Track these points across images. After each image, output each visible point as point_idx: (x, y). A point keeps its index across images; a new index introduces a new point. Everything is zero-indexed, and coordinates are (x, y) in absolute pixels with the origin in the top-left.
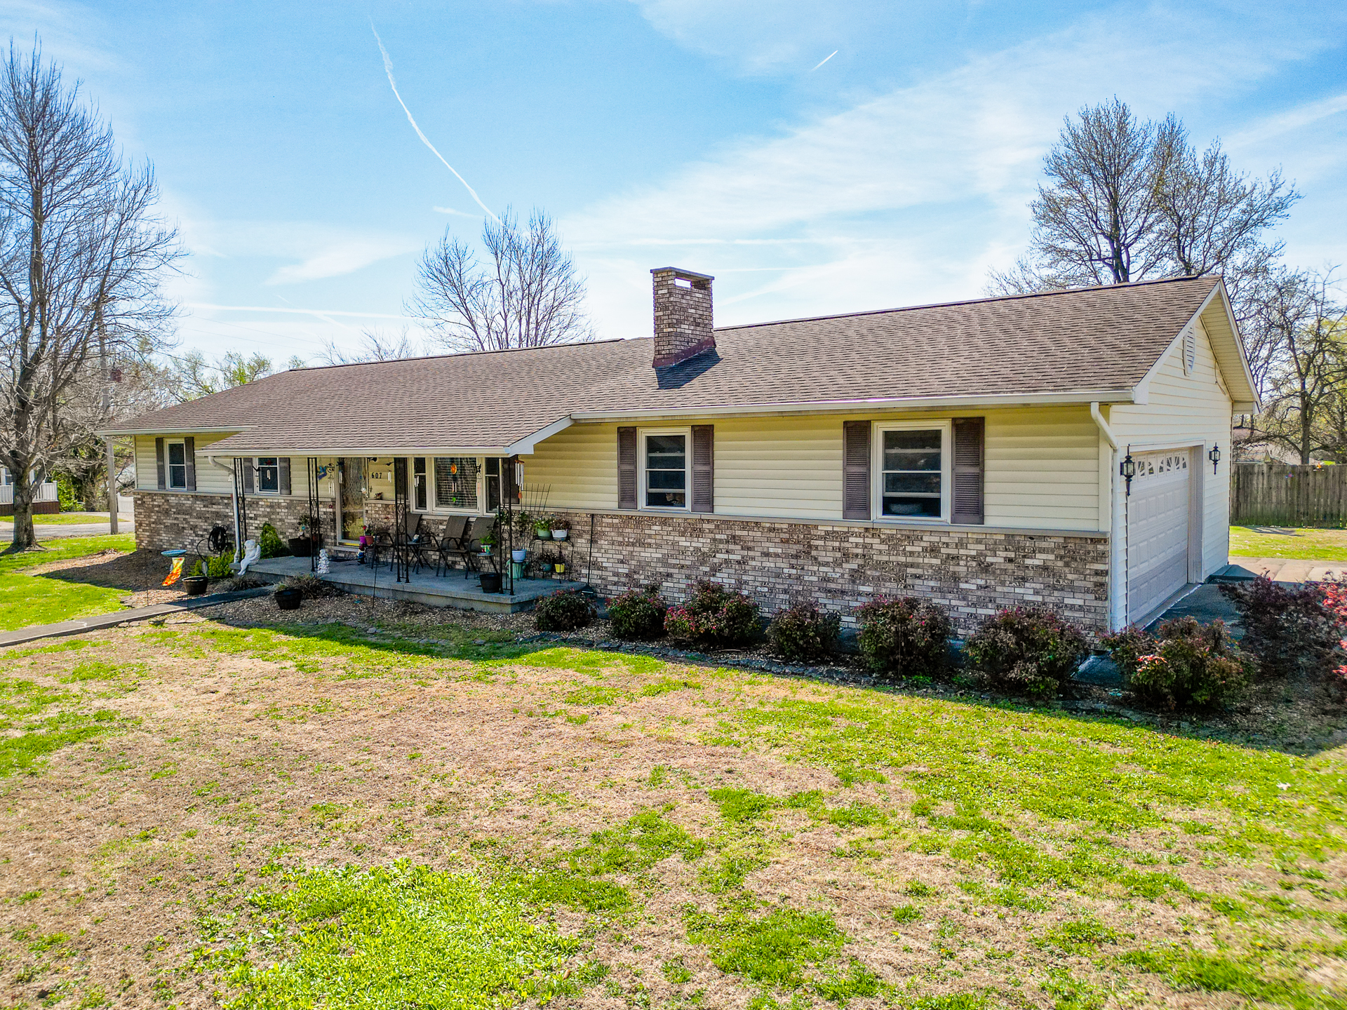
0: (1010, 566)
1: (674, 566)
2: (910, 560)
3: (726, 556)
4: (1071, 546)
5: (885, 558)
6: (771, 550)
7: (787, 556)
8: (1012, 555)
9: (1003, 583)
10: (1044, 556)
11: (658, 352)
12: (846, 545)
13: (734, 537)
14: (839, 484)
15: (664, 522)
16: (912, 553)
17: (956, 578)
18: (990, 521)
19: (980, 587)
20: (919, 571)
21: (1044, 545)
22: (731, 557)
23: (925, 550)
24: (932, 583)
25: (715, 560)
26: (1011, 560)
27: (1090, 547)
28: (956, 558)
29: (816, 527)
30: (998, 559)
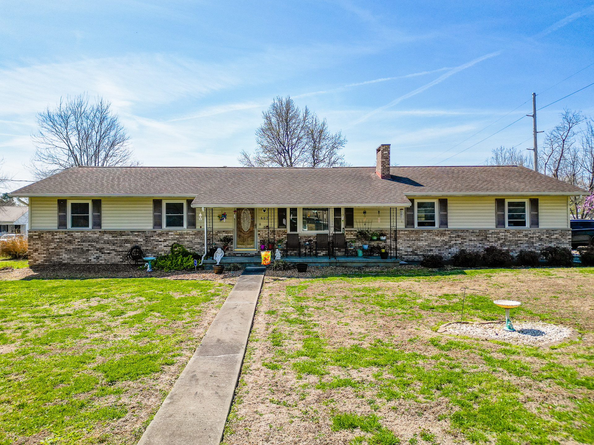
0: (548, 239)
1: (433, 247)
2: (519, 239)
3: (455, 242)
4: (563, 232)
5: (512, 239)
6: (472, 239)
7: (478, 240)
8: (548, 235)
9: (545, 243)
10: (556, 235)
12: (499, 236)
13: (458, 235)
15: (429, 232)
16: (520, 237)
17: (533, 243)
18: (540, 227)
19: (539, 245)
20: (522, 242)
21: (556, 232)
22: (457, 242)
23: (524, 236)
24: (526, 245)
25: (451, 244)
26: (548, 237)
27: (567, 232)
28: (533, 237)
29: (489, 231)
30: (544, 237)
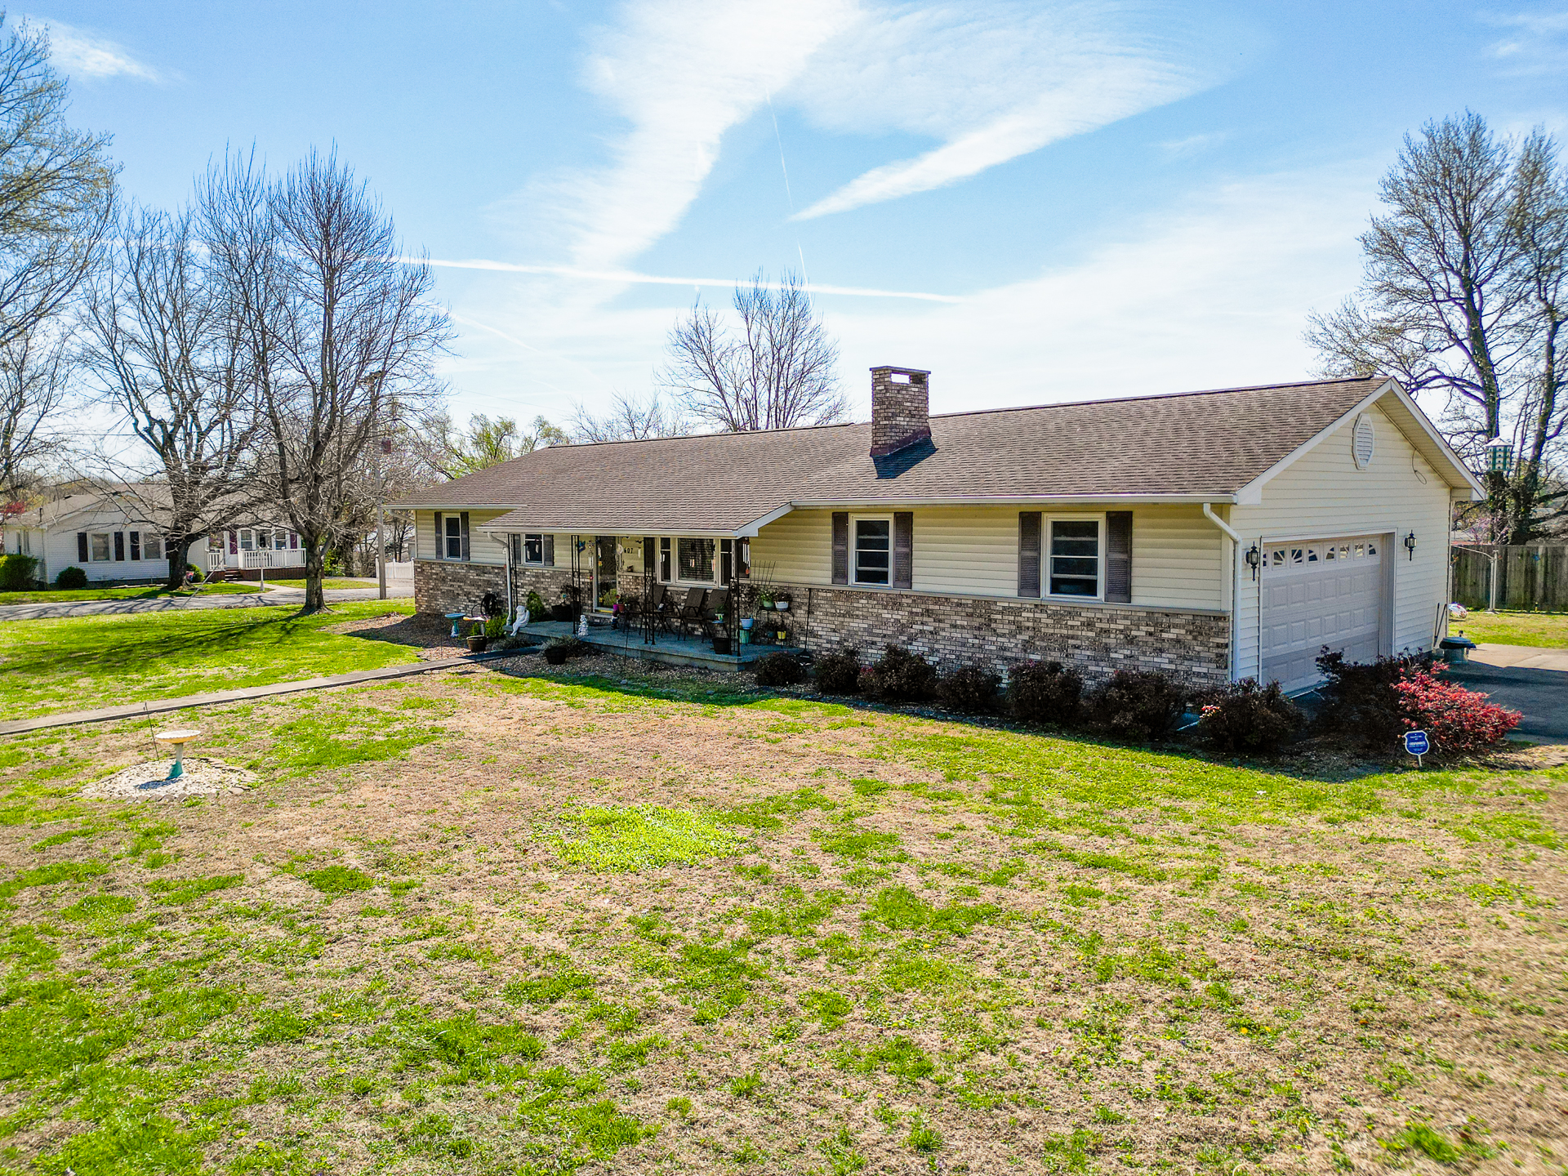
0: (1151, 639)
1: (878, 635)
2: (1070, 632)
3: (921, 627)
4: (1198, 622)
5: (1051, 631)
6: (958, 622)
7: (972, 628)
8: (1152, 629)
9: (1144, 653)
10: (1176, 631)
11: (875, 442)
12: (1020, 619)
13: (928, 610)
14: (1015, 566)
15: (870, 596)
16: (1072, 627)
17: (1107, 649)
18: (1136, 601)
19: (1126, 657)
20: (1078, 642)
21: (1177, 621)
22: (925, 628)
23: (1083, 624)
24: (1088, 653)
25: (912, 631)
26: (1151, 634)
27: (1213, 624)
28: (1107, 631)
29: (995, 603)
30: (1140, 633)
